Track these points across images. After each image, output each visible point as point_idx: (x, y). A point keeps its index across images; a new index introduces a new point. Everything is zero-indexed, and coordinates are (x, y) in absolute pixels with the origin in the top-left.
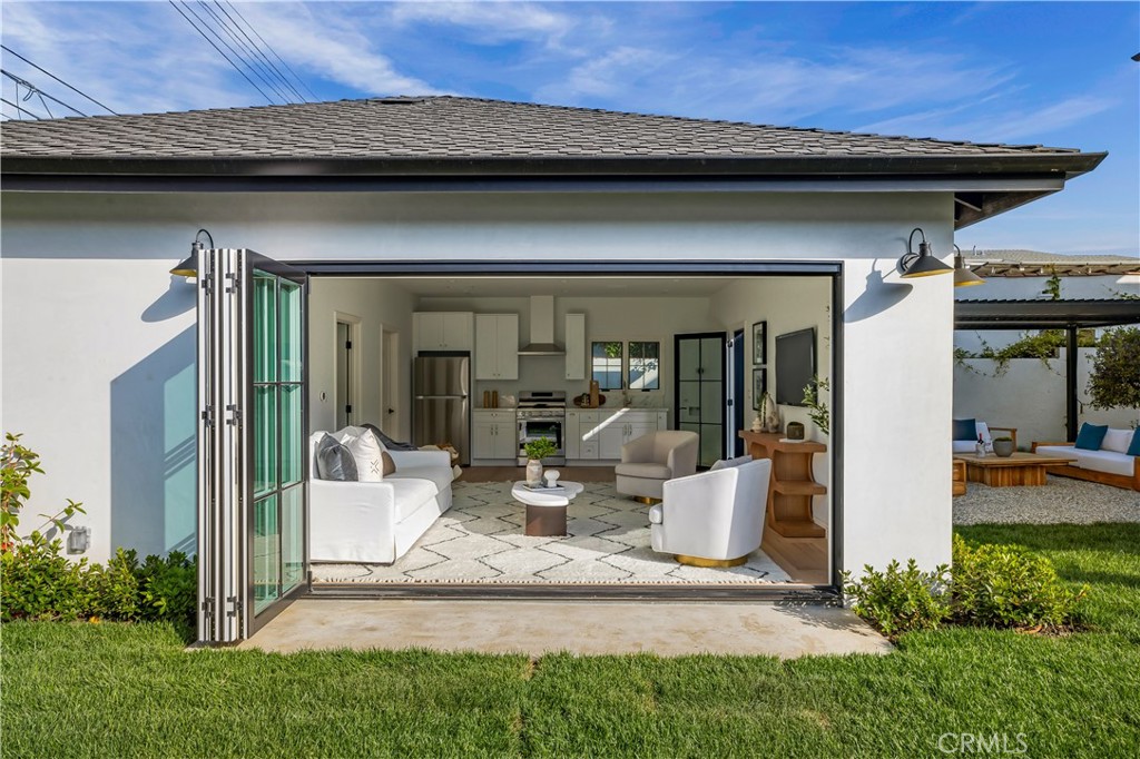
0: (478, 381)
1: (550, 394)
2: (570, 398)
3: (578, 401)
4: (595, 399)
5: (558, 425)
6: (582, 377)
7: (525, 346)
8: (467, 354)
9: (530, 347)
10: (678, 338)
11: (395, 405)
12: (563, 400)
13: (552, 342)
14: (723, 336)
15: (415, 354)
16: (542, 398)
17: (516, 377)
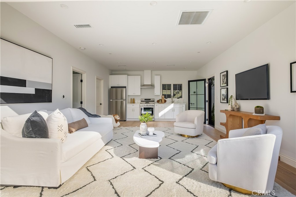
0: (129, 95)
1: (150, 99)
2: (156, 101)
3: (158, 101)
4: (163, 101)
5: (152, 109)
6: (160, 95)
7: (142, 85)
8: (125, 87)
9: (144, 85)
10: (189, 82)
11: (102, 103)
12: (154, 101)
13: (150, 84)
14: (205, 80)
15: (110, 87)
16: (147, 101)
17: (140, 95)
